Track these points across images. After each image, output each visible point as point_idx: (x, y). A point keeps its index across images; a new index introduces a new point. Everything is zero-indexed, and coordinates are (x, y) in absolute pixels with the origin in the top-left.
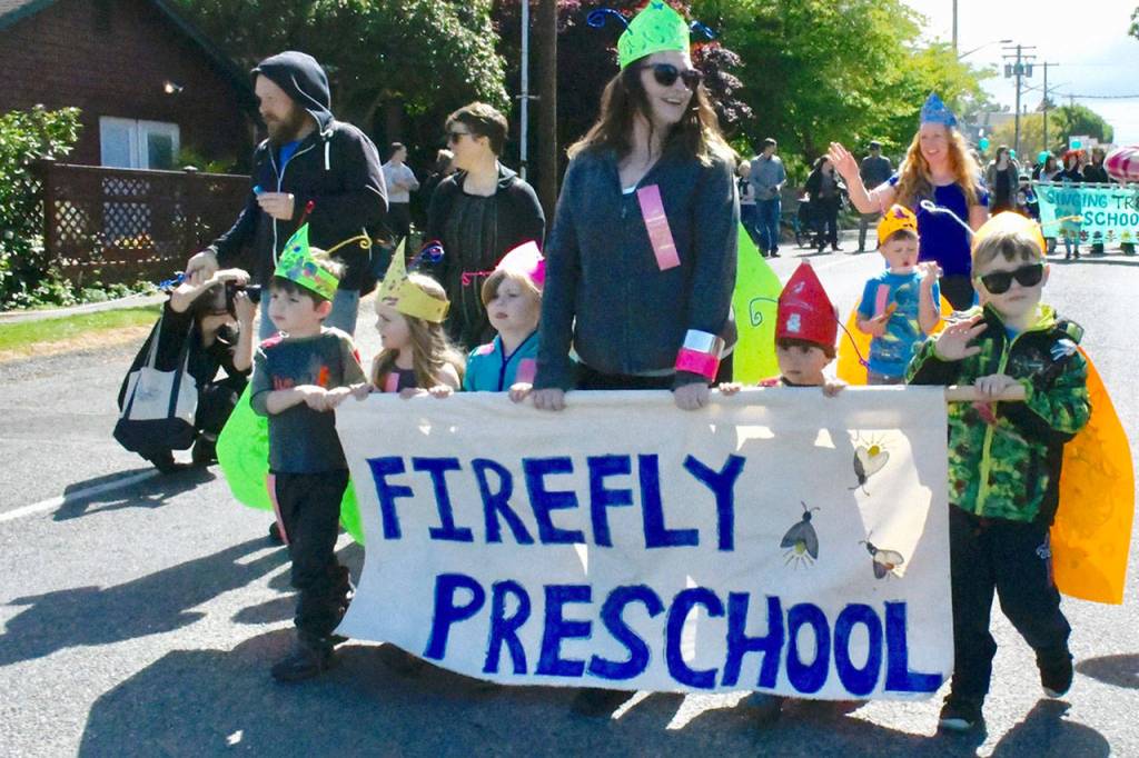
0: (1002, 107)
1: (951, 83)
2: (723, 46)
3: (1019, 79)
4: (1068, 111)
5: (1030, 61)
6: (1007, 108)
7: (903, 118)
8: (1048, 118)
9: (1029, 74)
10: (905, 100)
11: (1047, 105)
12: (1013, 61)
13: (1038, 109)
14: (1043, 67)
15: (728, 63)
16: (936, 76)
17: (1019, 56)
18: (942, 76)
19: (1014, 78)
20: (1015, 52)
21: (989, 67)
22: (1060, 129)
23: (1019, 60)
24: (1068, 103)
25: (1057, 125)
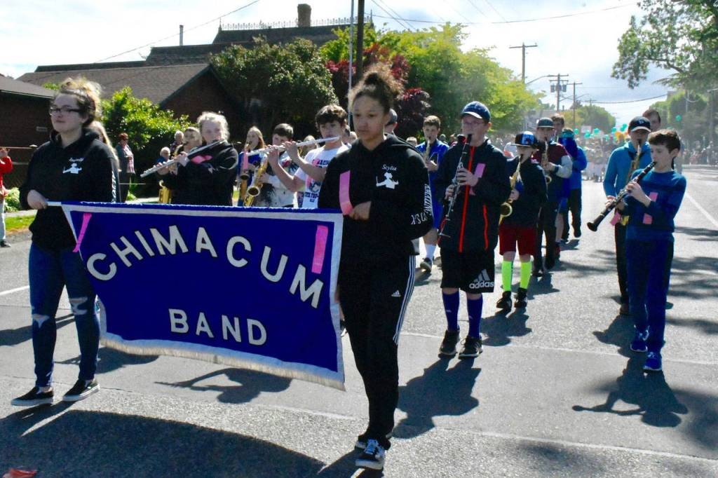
0: (550, 105)
1: (522, 101)
2: (422, 90)
3: (558, 93)
4: (589, 109)
5: (565, 83)
6: (553, 106)
7: (498, 119)
8: (576, 114)
9: (565, 90)
10: (499, 110)
11: (577, 105)
12: (555, 83)
13: (571, 108)
14: (572, 86)
15: (425, 98)
16: (515, 98)
17: (559, 80)
18: (518, 97)
19: (556, 93)
20: (556, 78)
21: (541, 92)
22: (583, 120)
23: (559, 83)
24: (588, 104)
25: (582, 117)
